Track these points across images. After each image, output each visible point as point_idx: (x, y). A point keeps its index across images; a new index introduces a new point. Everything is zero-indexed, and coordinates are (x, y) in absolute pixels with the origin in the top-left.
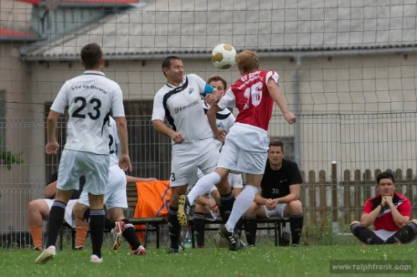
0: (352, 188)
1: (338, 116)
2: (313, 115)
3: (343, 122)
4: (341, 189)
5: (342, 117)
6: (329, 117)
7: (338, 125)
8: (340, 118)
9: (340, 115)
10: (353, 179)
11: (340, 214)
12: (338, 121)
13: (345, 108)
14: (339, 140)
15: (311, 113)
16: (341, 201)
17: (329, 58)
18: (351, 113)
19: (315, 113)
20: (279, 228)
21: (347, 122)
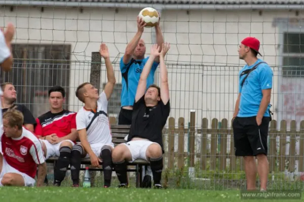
0: (209, 136)
1: (201, 67)
2: (177, 65)
3: (205, 73)
4: (198, 136)
5: (205, 68)
6: (192, 67)
7: (201, 75)
8: (203, 69)
9: (203, 66)
10: (209, 127)
11: (196, 159)
12: (201, 71)
13: (208, 60)
14: (200, 90)
15: (176, 63)
16: (198, 147)
17: (188, 12)
18: (213, 64)
19: (179, 63)
20: (140, 171)
21: (209, 73)
